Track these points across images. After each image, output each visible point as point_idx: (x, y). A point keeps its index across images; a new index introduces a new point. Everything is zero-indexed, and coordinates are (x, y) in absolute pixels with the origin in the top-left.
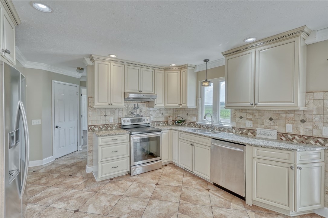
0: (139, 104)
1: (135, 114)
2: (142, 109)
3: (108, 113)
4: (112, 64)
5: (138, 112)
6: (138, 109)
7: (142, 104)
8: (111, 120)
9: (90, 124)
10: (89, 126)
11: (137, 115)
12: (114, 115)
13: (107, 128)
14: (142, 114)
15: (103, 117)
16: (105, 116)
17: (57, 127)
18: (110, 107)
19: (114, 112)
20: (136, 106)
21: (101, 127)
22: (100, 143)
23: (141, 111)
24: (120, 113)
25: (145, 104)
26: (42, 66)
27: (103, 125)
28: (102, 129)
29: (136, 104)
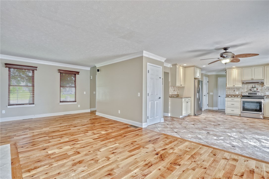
0: (256, 85)
1: (253, 90)
2: (259, 88)
3: (236, 90)
4: (235, 69)
5: (255, 89)
6: (255, 88)
7: (258, 85)
8: (237, 93)
9: (227, 94)
10: (226, 95)
11: (255, 91)
12: (239, 91)
13: (235, 96)
14: (259, 90)
15: (233, 91)
16: (234, 91)
17: (219, 96)
18: (234, 87)
19: (239, 89)
20: (254, 86)
21: (232, 95)
22: (226, 100)
23: (257, 89)
24: (242, 90)
25: (261, 85)
26: (214, 73)
27: (233, 95)
28: (232, 96)
29: (254, 85)
